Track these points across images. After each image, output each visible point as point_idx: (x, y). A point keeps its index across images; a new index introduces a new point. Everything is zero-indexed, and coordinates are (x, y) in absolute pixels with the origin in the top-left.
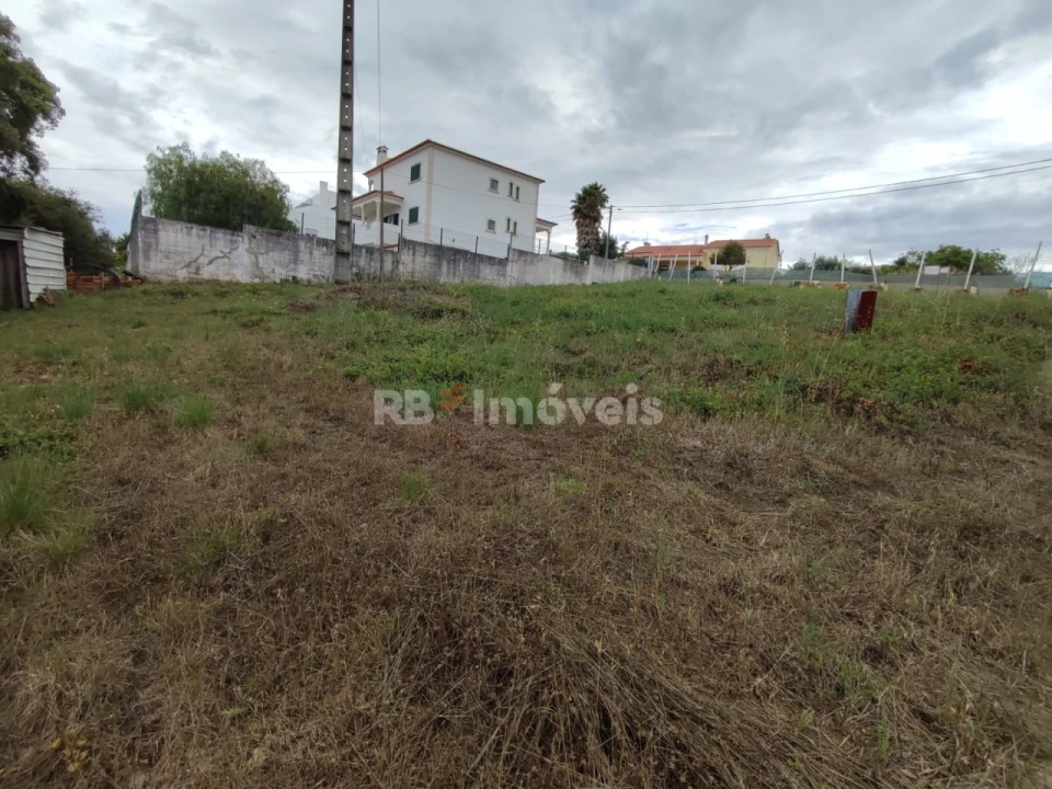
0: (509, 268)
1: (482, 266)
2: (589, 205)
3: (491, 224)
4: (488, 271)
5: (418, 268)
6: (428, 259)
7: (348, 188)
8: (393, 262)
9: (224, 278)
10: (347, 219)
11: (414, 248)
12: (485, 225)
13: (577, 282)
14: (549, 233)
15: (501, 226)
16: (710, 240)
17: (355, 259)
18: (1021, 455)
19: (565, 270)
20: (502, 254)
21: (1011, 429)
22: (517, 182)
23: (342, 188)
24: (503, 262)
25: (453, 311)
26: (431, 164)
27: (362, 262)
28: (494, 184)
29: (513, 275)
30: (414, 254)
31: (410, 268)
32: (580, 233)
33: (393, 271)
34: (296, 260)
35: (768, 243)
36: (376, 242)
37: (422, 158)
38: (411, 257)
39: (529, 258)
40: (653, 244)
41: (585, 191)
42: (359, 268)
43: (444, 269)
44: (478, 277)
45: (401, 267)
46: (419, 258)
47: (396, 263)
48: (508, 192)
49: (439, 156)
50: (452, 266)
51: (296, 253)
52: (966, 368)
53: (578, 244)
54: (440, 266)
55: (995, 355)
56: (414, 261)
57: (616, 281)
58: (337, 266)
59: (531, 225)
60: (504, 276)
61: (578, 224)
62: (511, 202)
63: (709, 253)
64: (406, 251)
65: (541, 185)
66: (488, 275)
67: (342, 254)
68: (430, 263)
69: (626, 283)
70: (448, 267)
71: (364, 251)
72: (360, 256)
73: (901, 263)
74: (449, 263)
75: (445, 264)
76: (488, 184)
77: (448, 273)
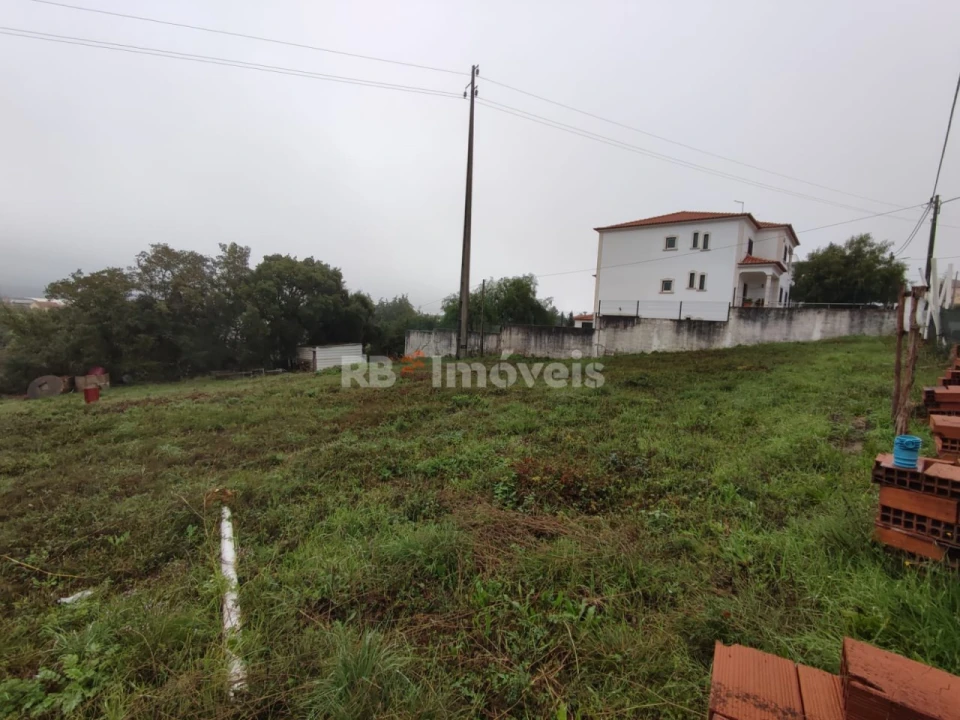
3: (667, 285)
4: (572, 342)
5: (513, 343)
6: (520, 336)
8: (498, 341)
9: (426, 356)
12: (659, 286)
28: (671, 243)
30: (511, 334)
31: (508, 344)
33: (497, 347)
34: (450, 345)
38: (509, 336)
39: (621, 325)
43: (533, 343)
45: (503, 345)
46: (514, 336)
48: (691, 244)
49: (607, 238)
50: (538, 340)
51: (451, 340)
56: (510, 339)
60: (590, 344)
62: (698, 254)
66: (572, 346)
68: (522, 339)
70: (536, 342)
74: (536, 337)
75: (533, 338)
76: (663, 244)
77: (536, 346)
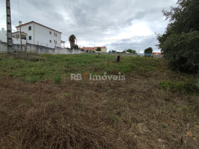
0: (55, 50)
1: (49, 50)
2: (72, 39)
3: (51, 41)
5: (32, 50)
6: (35, 48)
7: (10, 30)
8: (25, 49)
10: (10, 37)
11: (31, 45)
12: (49, 41)
13: (71, 54)
14: (64, 44)
15: (53, 42)
16: (95, 47)
17: (13, 47)
18: (138, 79)
19: (68, 51)
20: (54, 48)
21: (137, 76)
22: (56, 33)
23: (8, 30)
24: (54, 49)
25: (41, 60)
26: (34, 26)
27: (16, 48)
28: (50, 33)
29: (56, 52)
30: (31, 47)
31: (30, 50)
32: (71, 44)
33: (25, 50)
35: (105, 48)
36: (20, 44)
37: (32, 25)
38: (30, 47)
39: (60, 49)
40: (85, 47)
41: (71, 36)
42: (15, 50)
44: (48, 52)
45: (27, 50)
47: (26, 49)
48: (54, 35)
49: (36, 25)
50: (41, 50)
52: (131, 67)
53: (70, 46)
54: (38, 50)
55: (135, 65)
56: (31, 48)
57: (78, 53)
58: (8, 49)
59: (60, 42)
60: (54, 52)
61: (70, 42)
62: (55, 37)
63: (95, 49)
64: (28, 46)
65: (61, 34)
66: (50, 52)
67: (9, 46)
69: (81, 54)
71: (16, 45)
72: (15, 47)
73: (124, 51)
74: (40, 49)
75: (39, 49)
76: (49, 33)
77: (40, 51)
